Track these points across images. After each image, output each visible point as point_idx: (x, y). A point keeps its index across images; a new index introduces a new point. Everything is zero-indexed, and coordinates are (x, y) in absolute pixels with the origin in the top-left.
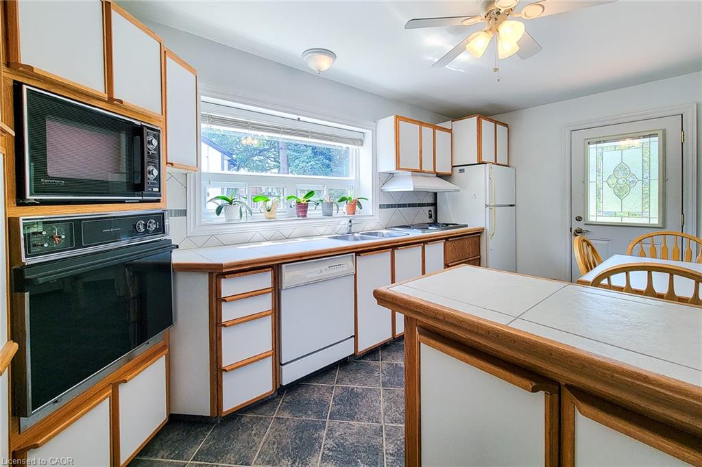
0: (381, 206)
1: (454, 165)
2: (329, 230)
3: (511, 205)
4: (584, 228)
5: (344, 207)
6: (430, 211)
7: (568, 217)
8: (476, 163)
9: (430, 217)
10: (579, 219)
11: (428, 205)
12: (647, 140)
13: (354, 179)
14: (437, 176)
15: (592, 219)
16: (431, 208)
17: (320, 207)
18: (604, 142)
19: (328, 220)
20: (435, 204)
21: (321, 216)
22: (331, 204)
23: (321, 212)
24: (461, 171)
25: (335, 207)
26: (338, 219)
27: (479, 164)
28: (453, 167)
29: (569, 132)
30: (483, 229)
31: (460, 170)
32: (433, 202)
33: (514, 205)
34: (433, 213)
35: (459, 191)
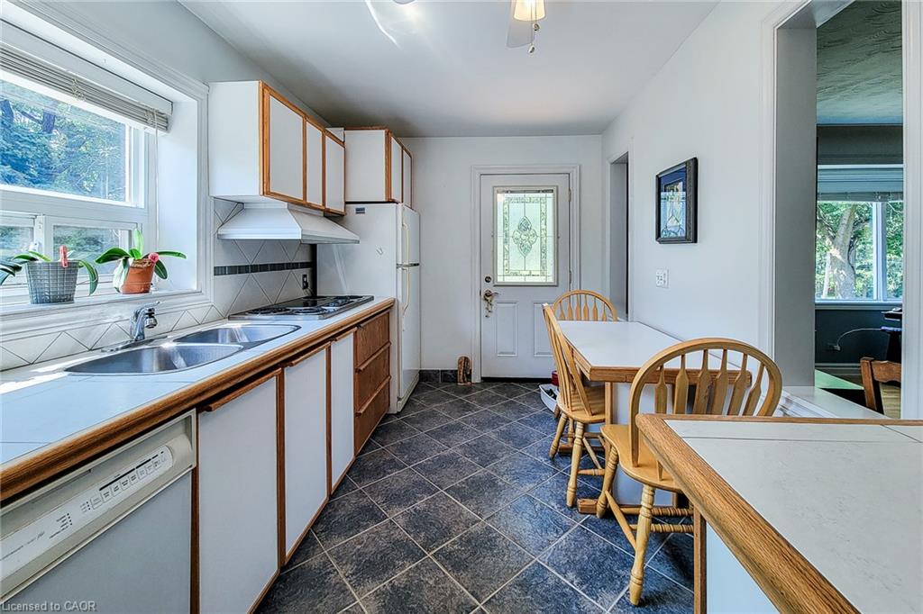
0: (219, 271)
1: (347, 200)
2: (65, 343)
3: (415, 265)
4: (493, 290)
5: (116, 275)
6: (305, 276)
7: (478, 279)
8: (384, 200)
9: (305, 288)
10: (488, 280)
11: (303, 265)
12: (544, 195)
13: (142, 205)
14: (325, 216)
15: (500, 279)
16: (306, 271)
17: (22, 276)
18: (512, 192)
19: (59, 314)
20: (312, 265)
21: (27, 304)
22: (72, 268)
23: (26, 291)
24: (360, 211)
25: (83, 277)
26: (97, 310)
27: (388, 202)
28: (347, 203)
29: (478, 176)
30: (394, 302)
31: (358, 210)
32: (308, 261)
33: (418, 264)
34: (308, 279)
35: (358, 242)
